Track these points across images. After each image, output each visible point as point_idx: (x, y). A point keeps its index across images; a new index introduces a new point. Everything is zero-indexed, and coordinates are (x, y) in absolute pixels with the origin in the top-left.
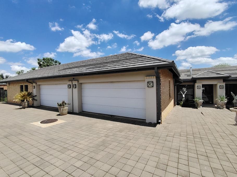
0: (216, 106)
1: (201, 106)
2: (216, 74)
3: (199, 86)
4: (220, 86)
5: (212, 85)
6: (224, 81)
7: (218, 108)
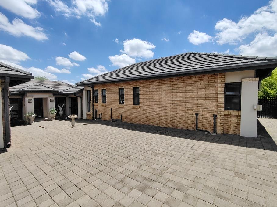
0: (47, 119)
1: (33, 121)
2: (46, 88)
3: (30, 100)
4: (50, 99)
5: (42, 99)
6: (54, 95)
7: (49, 120)
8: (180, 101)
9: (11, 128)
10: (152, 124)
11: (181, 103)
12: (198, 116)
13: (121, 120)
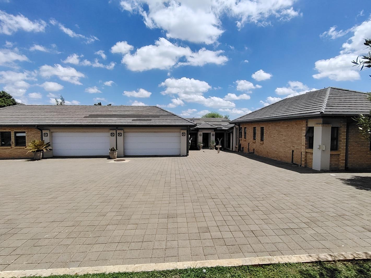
0: (210, 148)
1: (202, 148)
2: (210, 126)
3: (201, 134)
4: (212, 134)
6: (214, 131)
8: (285, 140)
9: (189, 151)
10: (269, 157)
11: (285, 141)
12: (294, 152)
13: (254, 153)
